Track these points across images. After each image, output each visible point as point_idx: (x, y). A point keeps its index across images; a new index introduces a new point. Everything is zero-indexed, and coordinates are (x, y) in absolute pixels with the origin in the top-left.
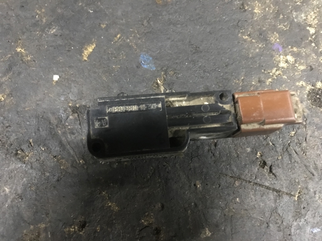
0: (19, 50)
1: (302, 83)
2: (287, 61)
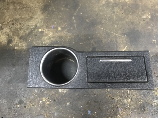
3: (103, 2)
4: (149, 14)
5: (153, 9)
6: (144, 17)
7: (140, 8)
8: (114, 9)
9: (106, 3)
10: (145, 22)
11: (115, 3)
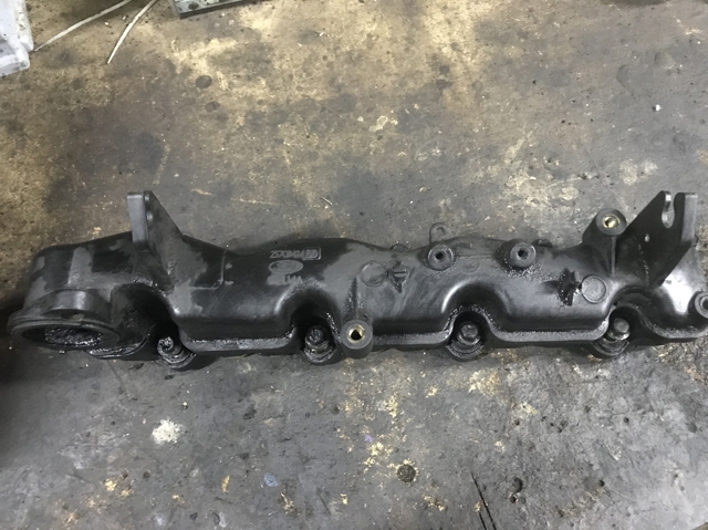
0: (175, 497)
1: (392, 465)
2: (377, 449)
3: (237, 121)
4: (390, 116)
5: (399, 96)
6: (380, 127)
7: (359, 104)
8: (278, 130)
9: (246, 120)
10: (384, 140)
11: (276, 113)
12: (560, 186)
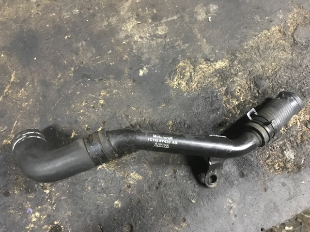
12: (157, 26)
